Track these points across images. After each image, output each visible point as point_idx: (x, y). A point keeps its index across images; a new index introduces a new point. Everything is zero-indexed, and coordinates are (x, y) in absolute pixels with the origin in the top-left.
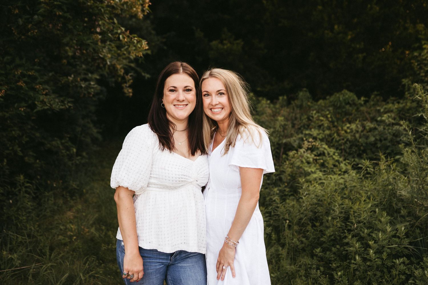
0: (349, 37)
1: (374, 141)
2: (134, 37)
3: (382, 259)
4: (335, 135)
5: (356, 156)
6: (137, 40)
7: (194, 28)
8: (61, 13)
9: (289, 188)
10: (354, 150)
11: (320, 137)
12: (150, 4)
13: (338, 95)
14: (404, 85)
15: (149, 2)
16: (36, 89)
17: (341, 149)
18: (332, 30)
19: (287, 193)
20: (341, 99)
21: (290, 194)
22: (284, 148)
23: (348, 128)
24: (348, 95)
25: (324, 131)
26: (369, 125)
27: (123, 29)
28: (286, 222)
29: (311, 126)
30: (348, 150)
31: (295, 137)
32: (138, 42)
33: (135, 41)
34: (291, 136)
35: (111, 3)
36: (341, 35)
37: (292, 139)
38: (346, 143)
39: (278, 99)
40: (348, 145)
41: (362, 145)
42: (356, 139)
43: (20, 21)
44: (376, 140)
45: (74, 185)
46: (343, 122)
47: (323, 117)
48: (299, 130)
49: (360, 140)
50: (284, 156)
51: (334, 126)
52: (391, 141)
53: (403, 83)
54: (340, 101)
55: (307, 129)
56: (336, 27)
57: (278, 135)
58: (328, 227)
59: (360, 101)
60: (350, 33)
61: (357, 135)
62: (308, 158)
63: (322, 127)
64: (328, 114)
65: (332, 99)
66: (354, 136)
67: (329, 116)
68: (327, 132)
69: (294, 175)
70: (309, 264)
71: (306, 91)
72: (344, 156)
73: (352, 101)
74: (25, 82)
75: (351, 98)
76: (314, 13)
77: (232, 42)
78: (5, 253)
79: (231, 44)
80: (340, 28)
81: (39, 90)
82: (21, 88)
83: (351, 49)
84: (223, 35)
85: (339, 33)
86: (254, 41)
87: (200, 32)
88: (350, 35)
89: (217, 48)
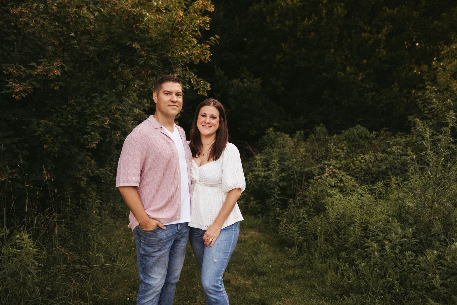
0: (360, 78)
1: (385, 169)
2: (201, 81)
3: (395, 254)
4: (351, 164)
5: (370, 183)
6: (203, 83)
7: (215, 67)
8: (151, 63)
9: (313, 209)
10: (368, 178)
11: (338, 166)
12: (212, 55)
13: (352, 130)
14: (410, 121)
15: (210, 54)
16: (125, 120)
17: (357, 177)
18: (344, 71)
19: (312, 213)
20: (355, 133)
21: (314, 214)
22: (306, 176)
23: (362, 158)
24: (361, 129)
25: (341, 161)
26: (380, 155)
27: (193, 74)
28: (318, 229)
29: (328, 158)
30: (362, 178)
31: (315, 166)
32: (203, 84)
33: (202, 84)
34: (312, 165)
35: (182, 54)
36: (352, 76)
37: (313, 168)
38: (360, 171)
39: (296, 133)
40: (363, 173)
41: (375, 173)
42: (369, 168)
43: (120, 69)
44: (387, 168)
46: (357, 153)
47: (339, 149)
48: (318, 161)
49: (373, 169)
50: (306, 183)
51: (350, 157)
52: (400, 169)
53: (409, 119)
54: (354, 135)
55: (325, 160)
56: (348, 68)
57: (300, 165)
58: (350, 236)
59: (371, 135)
60: (361, 74)
61: (370, 165)
62: (330, 181)
63: (339, 158)
64: (344, 146)
65: (347, 133)
66: (368, 166)
67: (345, 148)
68: (344, 162)
69: (317, 198)
70: (336, 264)
71: (323, 126)
72: (360, 183)
73: (364, 135)
75: (363, 132)
76: (328, 55)
77: (251, 81)
78: (91, 253)
79: (250, 82)
80: (352, 69)
81: (127, 121)
82: (118, 119)
83: (362, 89)
84: (242, 74)
85: (350, 74)
86: (271, 79)
87: (220, 71)
88: (361, 76)
89: (238, 86)
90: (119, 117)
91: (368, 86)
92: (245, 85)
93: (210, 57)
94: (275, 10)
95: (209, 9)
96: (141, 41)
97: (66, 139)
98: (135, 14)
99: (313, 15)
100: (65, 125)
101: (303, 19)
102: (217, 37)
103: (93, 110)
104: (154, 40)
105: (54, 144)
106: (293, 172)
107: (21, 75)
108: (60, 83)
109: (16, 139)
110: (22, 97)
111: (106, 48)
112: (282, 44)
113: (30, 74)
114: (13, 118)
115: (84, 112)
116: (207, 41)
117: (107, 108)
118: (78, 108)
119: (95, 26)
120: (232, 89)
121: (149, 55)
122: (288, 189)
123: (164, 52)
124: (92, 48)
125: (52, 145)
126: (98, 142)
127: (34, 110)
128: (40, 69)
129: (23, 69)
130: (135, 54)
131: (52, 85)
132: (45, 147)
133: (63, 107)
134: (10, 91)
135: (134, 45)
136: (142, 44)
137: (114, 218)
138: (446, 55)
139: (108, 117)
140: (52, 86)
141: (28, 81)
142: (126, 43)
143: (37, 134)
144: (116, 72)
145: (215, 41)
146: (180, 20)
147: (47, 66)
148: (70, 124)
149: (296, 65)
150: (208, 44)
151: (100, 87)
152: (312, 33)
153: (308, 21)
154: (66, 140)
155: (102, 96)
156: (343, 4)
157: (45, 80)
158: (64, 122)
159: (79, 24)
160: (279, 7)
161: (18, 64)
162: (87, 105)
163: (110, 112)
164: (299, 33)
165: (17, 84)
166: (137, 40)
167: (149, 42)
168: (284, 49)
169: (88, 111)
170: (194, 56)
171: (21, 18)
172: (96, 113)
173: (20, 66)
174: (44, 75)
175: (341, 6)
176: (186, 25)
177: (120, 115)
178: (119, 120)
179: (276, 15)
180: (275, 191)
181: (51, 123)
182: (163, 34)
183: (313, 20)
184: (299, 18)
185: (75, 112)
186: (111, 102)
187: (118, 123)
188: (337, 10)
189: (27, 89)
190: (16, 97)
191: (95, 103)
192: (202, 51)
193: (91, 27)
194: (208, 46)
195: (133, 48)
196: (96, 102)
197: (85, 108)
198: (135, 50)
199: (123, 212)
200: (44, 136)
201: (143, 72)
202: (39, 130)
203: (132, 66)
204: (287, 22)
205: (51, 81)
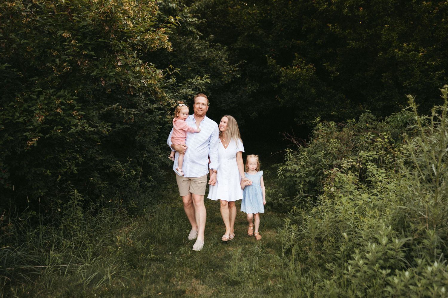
6: (153, 70)
8: (86, 52)
16: (73, 114)
20: (399, 119)
27: (141, 61)
33: (151, 71)
39: (346, 122)
43: (58, 61)
45: (133, 204)
54: (398, 121)
64: (386, 135)
65: (390, 119)
67: (386, 137)
71: (369, 112)
73: (409, 120)
74: (62, 109)
75: (409, 118)
79: (301, 69)
81: (75, 115)
82: (58, 114)
83: (427, 67)
84: (294, 61)
85: (409, 51)
87: (272, 60)
88: (423, 52)
89: (286, 75)
90: (61, 112)
91: (433, 63)
92: (295, 72)
106: (321, 166)
112: (328, 25)
118: (26, 105)
122: (318, 185)
126: (38, 139)
133: (10, 104)
136: (73, 33)
144: (54, 65)
152: (361, 9)
164: (346, 10)
168: (332, 29)
178: (60, 115)
180: (301, 187)
198: (65, 39)
201: (79, 63)
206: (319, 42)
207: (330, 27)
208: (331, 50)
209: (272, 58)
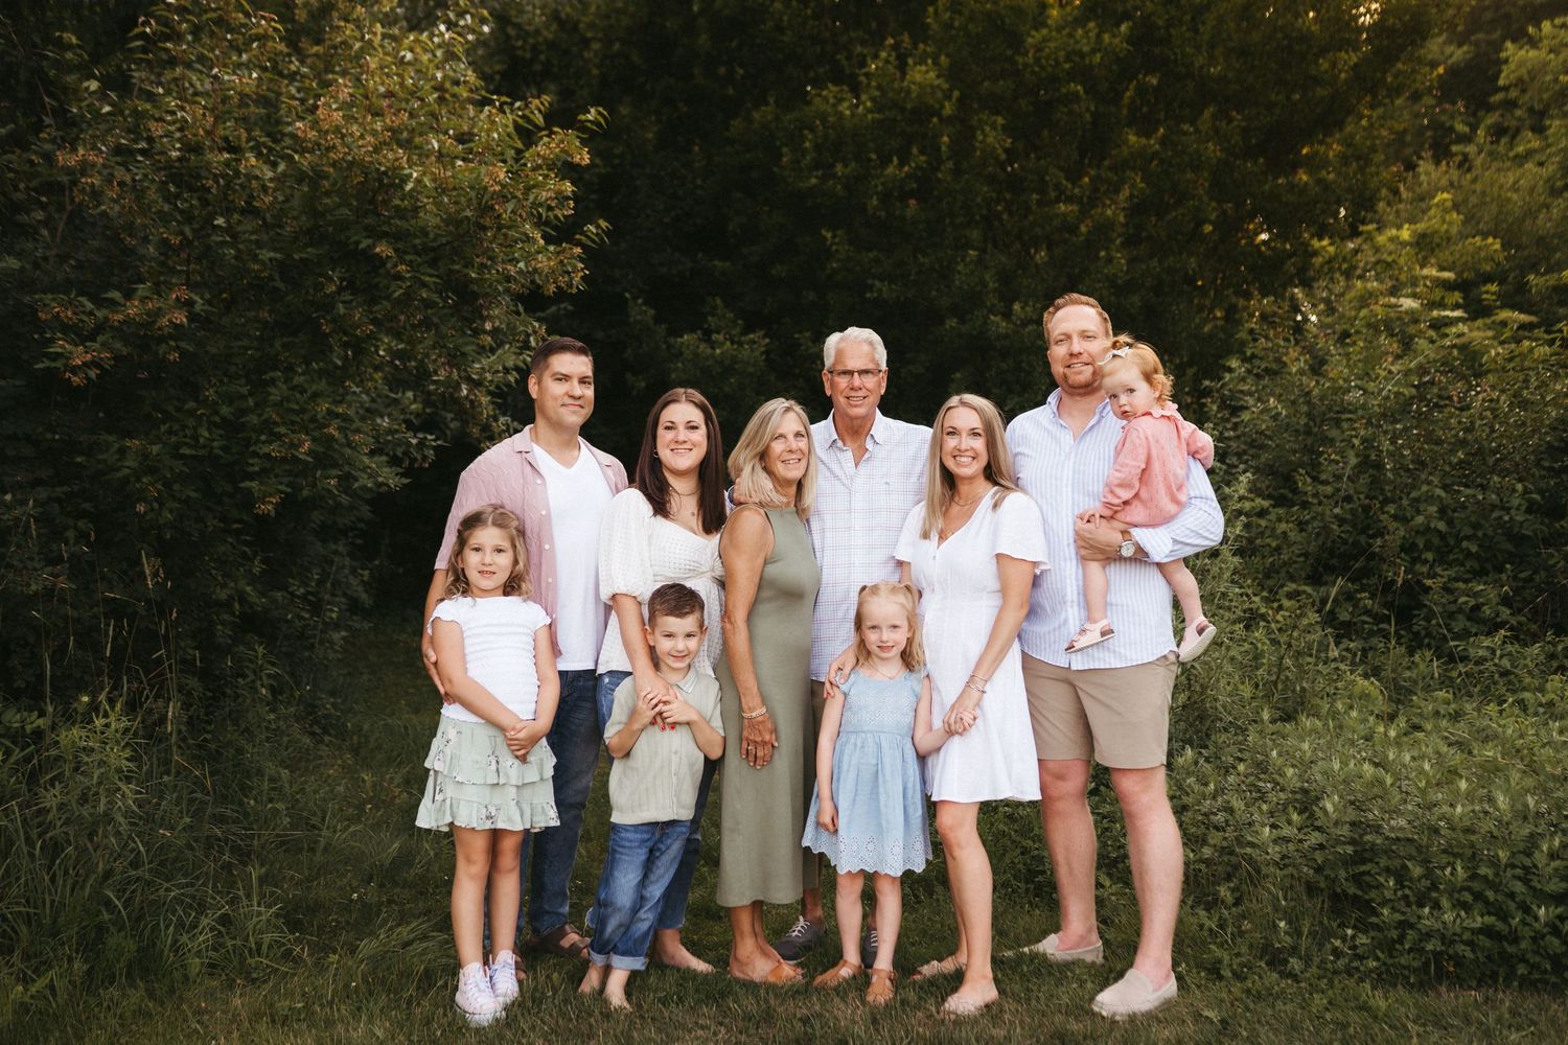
7: (627, 295)
12: (587, 272)
15: (582, 270)
18: (1007, 315)
27: (536, 324)
35: (508, 271)
36: (1030, 328)
43: (341, 309)
56: (1017, 307)
76: (960, 268)
77: (736, 339)
78: (252, 802)
79: (732, 343)
80: (1028, 309)
82: (333, 438)
84: (710, 318)
85: (1024, 324)
86: (796, 336)
87: (644, 308)
89: (696, 355)
90: (336, 434)
92: (718, 351)
93: (582, 278)
94: (806, 132)
95: (577, 159)
96: (396, 237)
97: (195, 491)
98: (383, 169)
99: (915, 150)
100: (194, 452)
101: (885, 161)
102: (603, 224)
103: (265, 416)
104: (431, 236)
105: (161, 504)
107: (83, 321)
108: (183, 344)
109: (60, 491)
110: (88, 378)
111: (304, 255)
113: (106, 319)
114: (49, 436)
115: (243, 420)
116: (578, 237)
117: (303, 411)
118: (225, 410)
119: (275, 198)
120: (680, 365)
121: (418, 275)
123: (457, 267)
124: (266, 254)
125: (156, 505)
126: (280, 498)
127: (101, 415)
128: (133, 309)
129: (89, 306)
130: (382, 271)
131: (162, 349)
132: (141, 508)
133: (186, 407)
134: (59, 364)
135: (378, 250)
136: (399, 246)
137: (313, 734)
138: (1326, 269)
139: (307, 434)
140: (161, 352)
141: (100, 338)
142: (358, 243)
143: (119, 475)
144: (328, 318)
145: (597, 234)
146: (497, 188)
147: (151, 299)
148: (201, 452)
149: (868, 295)
150: (578, 244)
151: (287, 354)
152: (912, 202)
153: (901, 165)
154: (194, 495)
155: (292, 379)
156: (1000, 120)
157: (143, 336)
158: (190, 446)
159: (235, 191)
160: (818, 122)
161: (77, 296)
162: (251, 402)
163: (313, 419)
164: (875, 202)
165: (76, 345)
166: (385, 235)
167: (417, 241)
168: (832, 244)
169: (254, 419)
170: (540, 274)
171: (83, 175)
172: (275, 423)
173: (82, 299)
174: (141, 325)
175: (993, 126)
176: (514, 201)
177: (339, 429)
178: (336, 440)
179: (807, 144)
181: (155, 449)
182: (453, 221)
183: (913, 165)
184: (874, 156)
185: (217, 419)
186: (315, 395)
187: (335, 450)
188: (985, 136)
189: (101, 359)
190: (74, 379)
191: (272, 397)
192: (561, 262)
193: (266, 200)
194: (578, 250)
195: (378, 255)
196: (275, 394)
197: (243, 412)
198: (382, 261)
199: (338, 718)
200: (138, 480)
201: (402, 318)
202: (127, 464)
203: (373, 301)
204: (839, 169)
205: (161, 340)
206: (779, 270)
207: (825, 238)
208: (812, 296)
209: (645, 304)
